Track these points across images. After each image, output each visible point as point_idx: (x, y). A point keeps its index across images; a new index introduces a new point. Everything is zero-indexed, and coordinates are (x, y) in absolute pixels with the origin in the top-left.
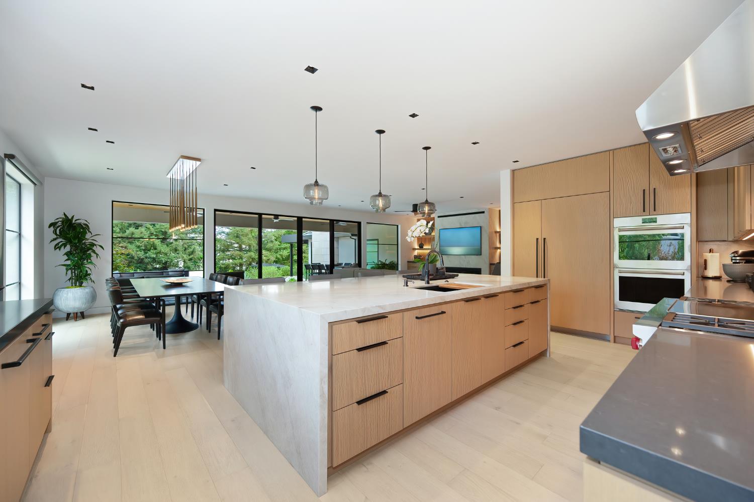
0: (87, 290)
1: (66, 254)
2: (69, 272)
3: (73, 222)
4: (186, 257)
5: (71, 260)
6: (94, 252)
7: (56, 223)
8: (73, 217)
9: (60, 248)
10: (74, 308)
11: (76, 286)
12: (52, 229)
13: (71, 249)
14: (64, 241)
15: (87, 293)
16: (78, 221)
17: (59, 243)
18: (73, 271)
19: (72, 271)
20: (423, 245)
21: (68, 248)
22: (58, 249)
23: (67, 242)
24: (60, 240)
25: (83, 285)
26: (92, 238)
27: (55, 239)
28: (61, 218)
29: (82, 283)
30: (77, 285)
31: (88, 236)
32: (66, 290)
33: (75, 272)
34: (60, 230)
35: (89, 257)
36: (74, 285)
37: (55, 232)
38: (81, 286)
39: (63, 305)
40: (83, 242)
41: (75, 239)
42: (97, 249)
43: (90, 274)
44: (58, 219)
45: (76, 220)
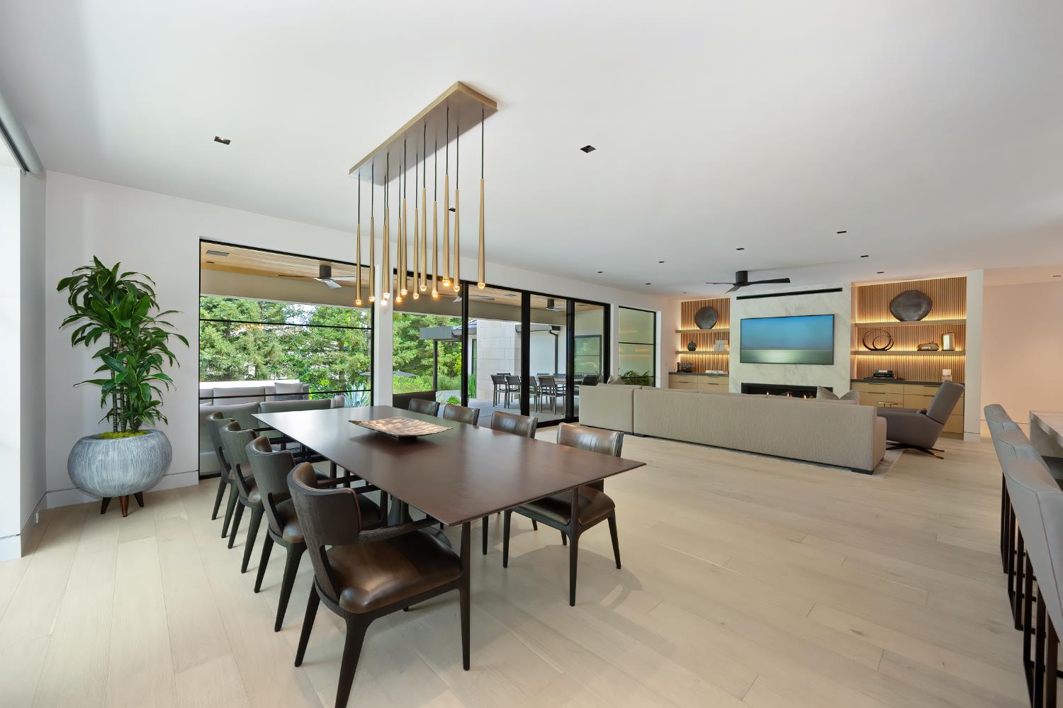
0: (153, 442)
1: (101, 354)
2: (109, 398)
3: (118, 278)
4: (260, 359)
5: (114, 369)
6: (164, 349)
7: (77, 279)
8: (117, 266)
9: (87, 340)
10: (122, 486)
11: (124, 430)
12: (67, 292)
13: (112, 344)
14: (96, 324)
15: (152, 448)
16: (127, 278)
17: (83, 328)
18: (118, 396)
19: (114, 397)
20: (696, 346)
21: (105, 341)
22: (82, 344)
23: (103, 327)
24: (85, 320)
25: (140, 428)
26: (162, 318)
27: (73, 319)
28: (87, 268)
29: (139, 423)
30: (128, 427)
31: (152, 312)
32: (104, 442)
33: (122, 399)
34: (86, 296)
35: (156, 360)
36: (119, 429)
37: (72, 301)
38: (135, 430)
39: (96, 480)
40: (141, 326)
41: (123, 318)
42: (172, 344)
43: (158, 402)
44: (80, 269)
45: (124, 275)
